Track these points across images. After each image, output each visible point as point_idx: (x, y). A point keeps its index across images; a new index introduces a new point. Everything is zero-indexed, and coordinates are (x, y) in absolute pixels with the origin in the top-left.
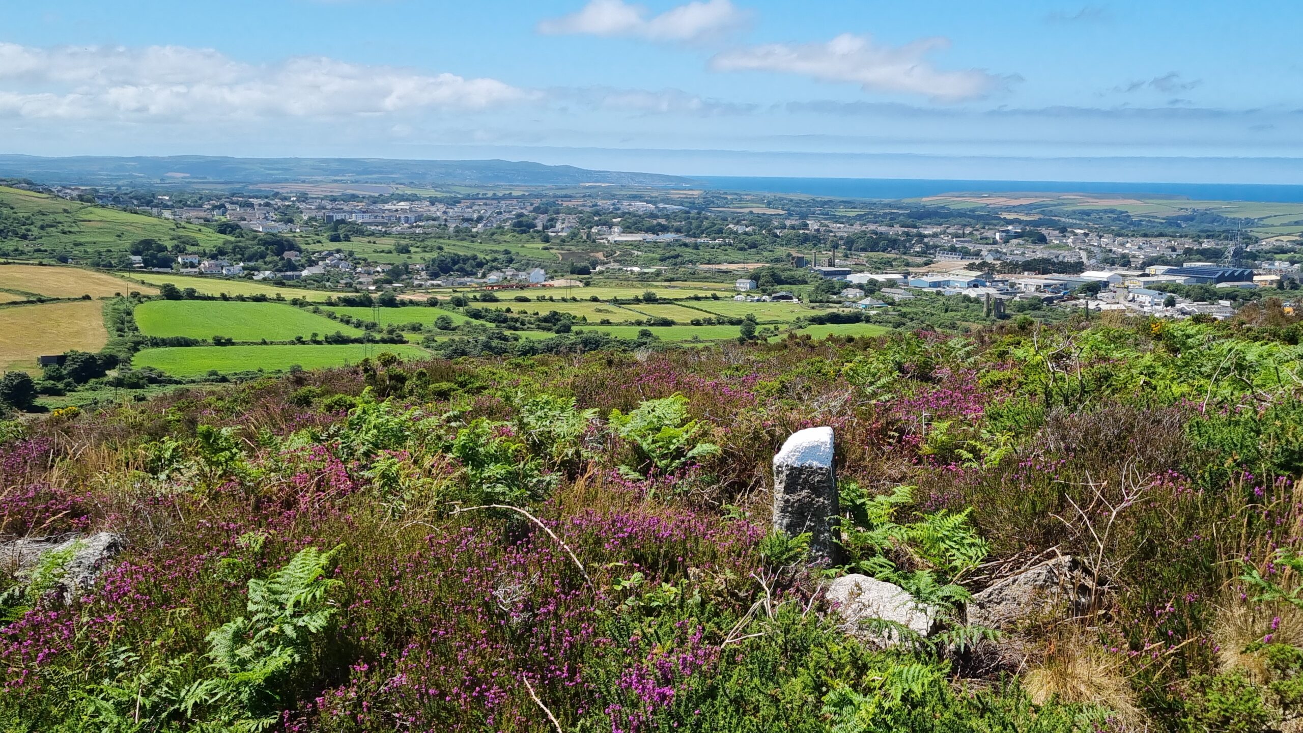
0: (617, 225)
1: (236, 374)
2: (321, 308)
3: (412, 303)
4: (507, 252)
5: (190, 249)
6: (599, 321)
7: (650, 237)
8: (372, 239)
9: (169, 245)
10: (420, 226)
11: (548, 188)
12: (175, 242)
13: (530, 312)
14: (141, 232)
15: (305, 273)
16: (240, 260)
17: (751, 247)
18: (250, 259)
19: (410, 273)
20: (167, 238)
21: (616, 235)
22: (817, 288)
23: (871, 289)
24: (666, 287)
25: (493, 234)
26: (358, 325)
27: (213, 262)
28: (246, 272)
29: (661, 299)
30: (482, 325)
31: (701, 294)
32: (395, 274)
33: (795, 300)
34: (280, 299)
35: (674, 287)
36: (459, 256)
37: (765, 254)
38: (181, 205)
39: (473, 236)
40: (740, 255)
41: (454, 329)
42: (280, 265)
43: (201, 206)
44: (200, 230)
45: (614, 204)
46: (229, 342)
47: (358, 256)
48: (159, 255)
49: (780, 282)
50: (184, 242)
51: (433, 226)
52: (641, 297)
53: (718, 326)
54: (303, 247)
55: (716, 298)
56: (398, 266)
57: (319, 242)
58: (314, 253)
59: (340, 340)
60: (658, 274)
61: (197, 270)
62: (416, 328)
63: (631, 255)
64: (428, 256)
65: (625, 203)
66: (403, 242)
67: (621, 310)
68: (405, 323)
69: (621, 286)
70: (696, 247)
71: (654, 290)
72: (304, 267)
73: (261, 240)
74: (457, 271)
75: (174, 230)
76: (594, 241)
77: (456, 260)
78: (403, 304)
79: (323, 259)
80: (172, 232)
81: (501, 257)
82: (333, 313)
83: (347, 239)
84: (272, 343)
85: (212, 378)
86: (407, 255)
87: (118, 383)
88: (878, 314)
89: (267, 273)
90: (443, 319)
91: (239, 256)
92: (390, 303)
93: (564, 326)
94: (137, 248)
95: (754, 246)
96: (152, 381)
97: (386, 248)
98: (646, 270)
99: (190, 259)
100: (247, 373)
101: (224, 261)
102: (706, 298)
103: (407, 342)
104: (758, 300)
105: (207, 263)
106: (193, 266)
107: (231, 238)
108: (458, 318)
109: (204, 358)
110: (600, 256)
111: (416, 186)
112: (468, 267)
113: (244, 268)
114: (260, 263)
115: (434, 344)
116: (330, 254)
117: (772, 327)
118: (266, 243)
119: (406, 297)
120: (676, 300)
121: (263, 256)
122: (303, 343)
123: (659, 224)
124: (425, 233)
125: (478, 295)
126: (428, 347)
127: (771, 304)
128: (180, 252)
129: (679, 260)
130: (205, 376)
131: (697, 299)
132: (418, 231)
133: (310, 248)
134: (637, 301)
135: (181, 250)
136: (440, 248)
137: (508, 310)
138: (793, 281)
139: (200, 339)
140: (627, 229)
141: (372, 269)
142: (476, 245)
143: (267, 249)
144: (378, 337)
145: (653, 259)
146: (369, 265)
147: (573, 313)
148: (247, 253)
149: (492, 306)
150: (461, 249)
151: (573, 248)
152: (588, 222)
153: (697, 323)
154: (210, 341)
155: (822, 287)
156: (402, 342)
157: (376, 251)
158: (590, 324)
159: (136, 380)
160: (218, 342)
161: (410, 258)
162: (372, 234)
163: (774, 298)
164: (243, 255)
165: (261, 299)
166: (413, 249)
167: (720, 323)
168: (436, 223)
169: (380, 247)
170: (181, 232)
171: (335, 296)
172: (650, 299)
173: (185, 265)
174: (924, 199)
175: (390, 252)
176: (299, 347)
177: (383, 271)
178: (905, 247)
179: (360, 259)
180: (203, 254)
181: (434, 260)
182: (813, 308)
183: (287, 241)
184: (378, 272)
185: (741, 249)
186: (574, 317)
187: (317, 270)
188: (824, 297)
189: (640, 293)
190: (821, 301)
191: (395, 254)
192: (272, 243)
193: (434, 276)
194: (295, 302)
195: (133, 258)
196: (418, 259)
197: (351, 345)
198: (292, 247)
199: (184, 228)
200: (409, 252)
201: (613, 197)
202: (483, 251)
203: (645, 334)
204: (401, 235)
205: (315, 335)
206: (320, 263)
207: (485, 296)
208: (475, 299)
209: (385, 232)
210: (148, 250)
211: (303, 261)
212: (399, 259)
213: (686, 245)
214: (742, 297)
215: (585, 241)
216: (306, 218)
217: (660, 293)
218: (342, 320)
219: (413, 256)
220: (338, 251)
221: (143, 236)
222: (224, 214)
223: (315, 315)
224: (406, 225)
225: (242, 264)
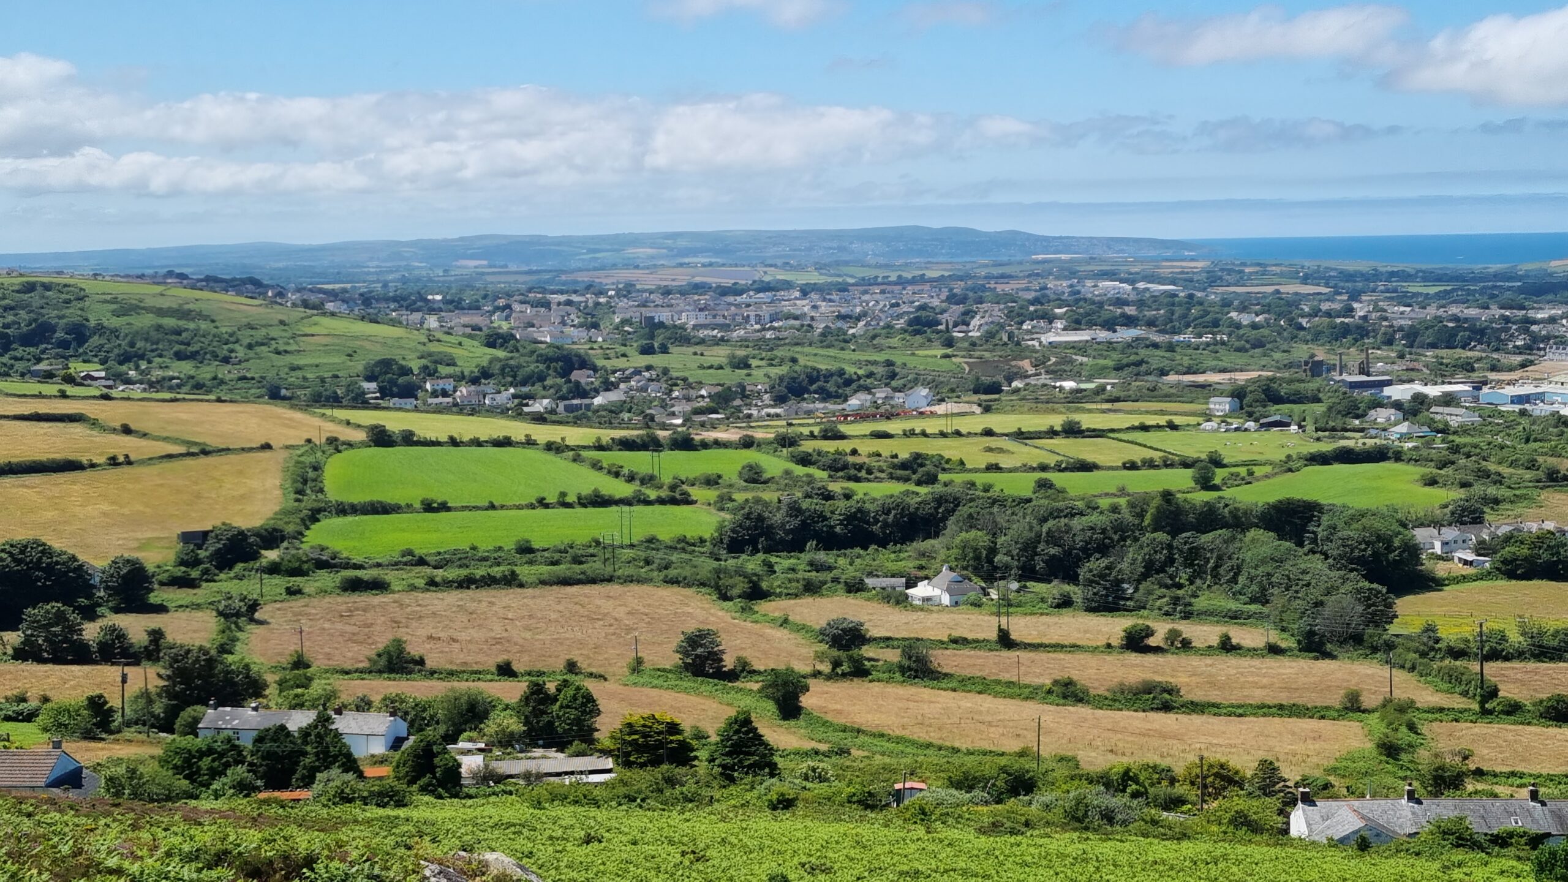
0: (1061, 317)
1: (439, 553)
2: (585, 454)
3: (717, 444)
4: (889, 363)
5: (443, 370)
6: (983, 466)
7: (1106, 334)
8: (698, 349)
9: (415, 365)
10: (774, 329)
11: (981, 264)
12: (424, 362)
13: (886, 453)
14: (378, 348)
15: (598, 401)
16: (511, 384)
17: (1251, 347)
18: (524, 383)
19: (748, 397)
20: (414, 356)
21: (1055, 334)
22: (1329, 409)
24: (1101, 412)
25: (874, 337)
26: (631, 478)
27: (473, 388)
28: (516, 401)
29: (1089, 430)
30: (808, 475)
31: (1154, 421)
32: (723, 400)
33: (1291, 428)
34: (530, 443)
35: (1114, 411)
36: (818, 371)
39: (846, 341)
40: (1237, 359)
41: (765, 482)
42: (564, 390)
43: (478, 308)
44: (460, 344)
46: (444, 507)
47: (674, 374)
48: (401, 380)
49: (1278, 400)
50: (436, 362)
51: (792, 327)
52: (1059, 428)
53: (1162, 470)
54: (600, 363)
55: (1172, 426)
56: (729, 388)
57: (624, 355)
58: (614, 372)
59: (599, 501)
61: (450, 400)
62: (711, 481)
64: (775, 372)
66: (741, 353)
67: (1022, 448)
68: (697, 474)
70: (1172, 348)
71: (1078, 418)
72: (597, 392)
73: (541, 355)
74: (816, 392)
75: (424, 344)
76: (1020, 343)
77: (814, 376)
78: (705, 445)
79: (627, 379)
80: (421, 348)
81: (880, 370)
82: (599, 461)
83: (664, 350)
84: (502, 507)
85: (405, 559)
86: (745, 371)
87: (274, 569)
89: (546, 402)
90: (750, 467)
91: (510, 379)
92: (685, 444)
93: (929, 473)
94: (373, 372)
95: (1258, 344)
96: (321, 565)
97: (716, 361)
98: (1084, 386)
99: (441, 384)
100: (455, 552)
101: (489, 386)
102: (1158, 427)
103: (695, 502)
104: (1237, 429)
105: (464, 391)
106: (445, 394)
107: (501, 353)
108: (774, 464)
109: (403, 530)
110: (1026, 365)
111: (793, 268)
112: (831, 387)
113: (514, 396)
114: (538, 387)
115: (730, 505)
116: (637, 372)
117: (1243, 471)
118: (547, 360)
119: (710, 435)
120: (1111, 430)
121: (541, 378)
122: (547, 506)
124: (778, 339)
125: (816, 430)
126: (722, 509)
127: (1255, 435)
128: (430, 375)
130: (397, 557)
131: (1144, 428)
132: (769, 335)
133: (608, 364)
134: (1051, 433)
135: (429, 372)
136: (794, 360)
137: (854, 452)
138: (1298, 398)
139: (403, 504)
140: (1073, 324)
141: (693, 393)
142: (847, 355)
143: (548, 368)
144: (653, 495)
145: (1100, 368)
146: (690, 386)
147: (949, 455)
148: (521, 374)
149: (830, 446)
150: (821, 360)
151: (983, 355)
152: (1021, 314)
153: (1131, 466)
154: (417, 505)
155: (1339, 407)
156: (687, 501)
157: (701, 367)
158: (968, 471)
159: (297, 564)
160: (429, 507)
161: (749, 375)
162: (702, 342)
163: (1262, 425)
164: (514, 377)
165: (504, 442)
166: (754, 363)
167: (1167, 466)
168: (797, 323)
169: (708, 360)
170: (434, 347)
171: (607, 435)
172: (1072, 430)
173: (435, 394)
175: (721, 368)
176: (540, 512)
177: (710, 396)
179: (677, 378)
180: (460, 378)
181: (781, 379)
182: (1318, 439)
183: (578, 356)
184: (703, 397)
185: (1240, 349)
186: (948, 461)
187: (614, 396)
189: (1060, 421)
191: (728, 370)
192: (557, 360)
193: (780, 400)
194: (550, 447)
195: (366, 385)
196: (761, 376)
197: (614, 509)
198: (584, 363)
199: (439, 341)
200: (748, 366)
201: (1073, 274)
202: (858, 363)
203: (1044, 484)
204: (744, 342)
205: (563, 494)
206: (622, 386)
208: (812, 436)
209: (722, 339)
210: (386, 373)
211: (597, 384)
212: (732, 377)
213: (1156, 346)
214: (1214, 424)
215: (1005, 344)
216: (617, 320)
217: (1087, 422)
218: (609, 472)
219: (754, 372)
220: (649, 368)
221: (381, 353)
222: (507, 318)
223: (575, 465)
224: (758, 327)
225: (512, 390)
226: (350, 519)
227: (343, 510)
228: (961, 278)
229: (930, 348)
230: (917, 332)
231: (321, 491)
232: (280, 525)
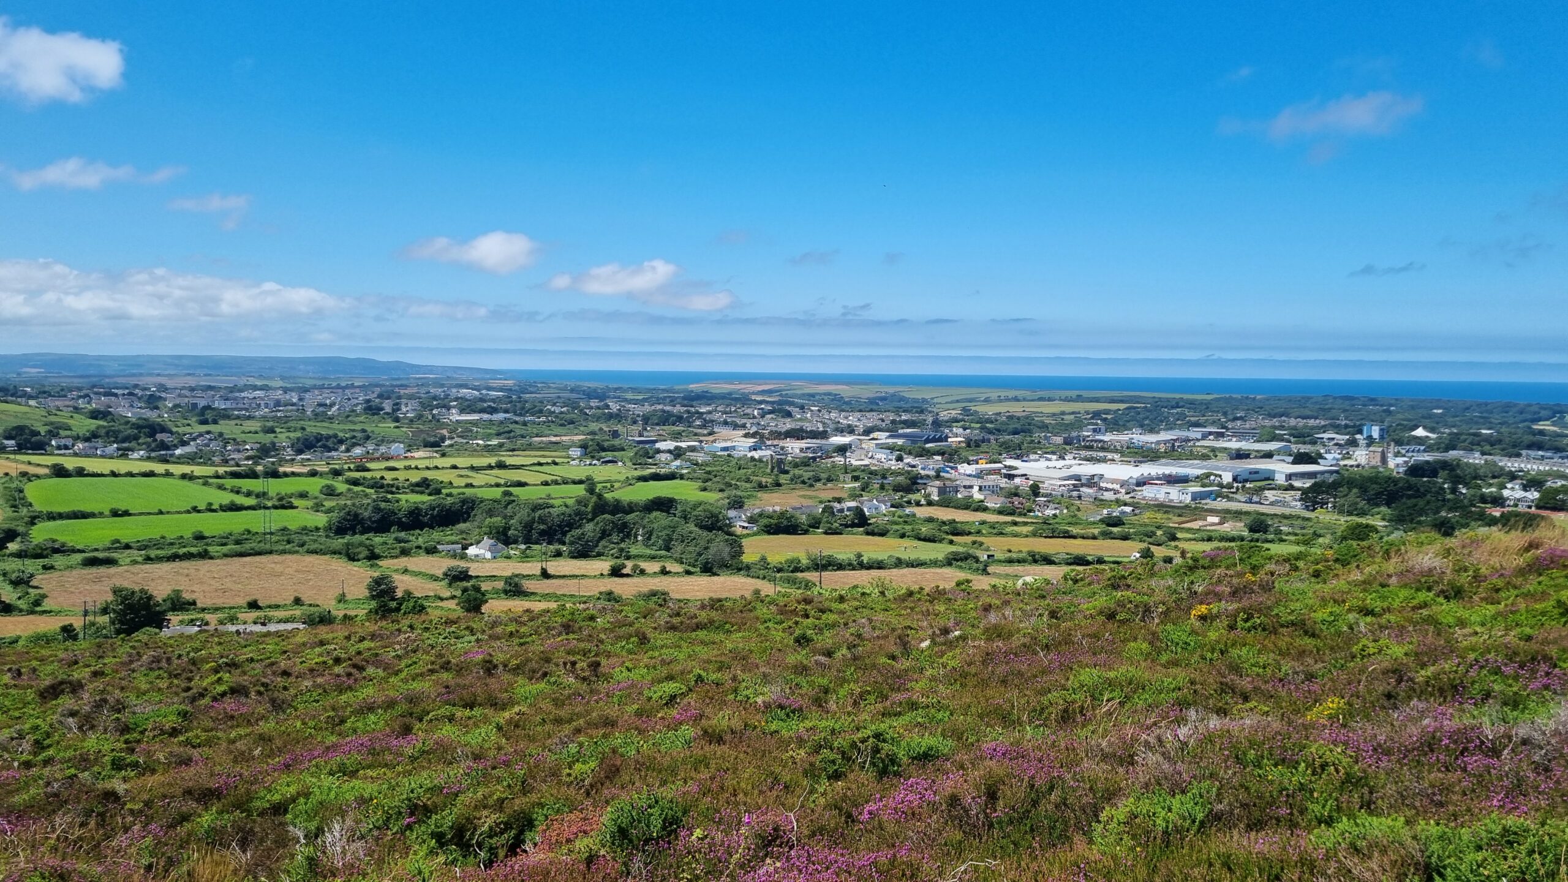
0: (454, 407)
1: (138, 541)
2: (211, 481)
3: (293, 474)
4: (364, 431)
5: (62, 433)
6: (463, 485)
7: (486, 416)
8: (239, 422)
9: (43, 430)
10: (280, 411)
12: (47, 428)
13: (401, 478)
14: (12, 419)
15: (178, 452)
16: (114, 442)
17: (569, 424)
18: (123, 441)
19: (277, 450)
20: (38, 424)
21: (455, 416)
22: (636, 454)
23: (677, 453)
24: (510, 456)
25: (348, 416)
26: (249, 494)
27: (87, 444)
28: (120, 452)
29: (510, 465)
30: (363, 491)
31: (543, 460)
32: (265, 451)
33: (620, 464)
34: (168, 474)
35: (517, 456)
36: (321, 435)
37: (582, 428)
38: (45, 395)
39: (330, 418)
40: (560, 430)
41: (338, 495)
42: (153, 445)
43: (65, 396)
44: (72, 417)
45: (444, 391)
46: (126, 513)
47: (227, 437)
48: (34, 439)
49: (604, 450)
50: (57, 428)
51: (292, 411)
52: (494, 465)
53: (563, 486)
54: (174, 429)
55: (555, 463)
56: (265, 444)
57: (189, 425)
58: (185, 435)
59: (234, 508)
60: (501, 445)
61: (71, 451)
62: (303, 495)
63: (471, 431)
64: (292, 435)
65: (454, 390)
66: (270, 424)
67: (479, 475)
68: (293, 491)
69: (473, 456)
70: (525, 424)
71: (503, 459)
72: (176, 447)
73: (134, 424)
74: (320, 447)
75: (46, 417)
76: (438, 421)
77: (319, 438)
78: (286, 475)
79: (194, 439)
80: (44, 419)
81: (359, 435)
82: (223, 485)
83: (215, 422)
84: (168, 513)
85: (118, 546)
86: (273, 435)
87: (21, 554)
88: (689, 473)
89: (142, 453)
90: (328, 487)
91: (113, 439)
92: (275, 474)
93: (436, 489)
94: (10, 433)
95: (572, 422)
96: (57, 551)
97: (253, 429)
98: (489, 443)
99: (63, 442)
100: (150, 540)
101: (99, 443)
102: (547, 464)
103: (296, 507)
104: (590, 464)
105: (81, 446)
106: (66, 447)
107: (101, 423)
108: (341, 486)
109: (103, 529)
110: (445, 432)
111: (265, 377)
112: (330, 444)
113: (118, 449)
114: (133, 444)
115: (323, 509)
116: (201, 435)
117: (608, 485)
118: (139, 427)
119: (288, 470)
120: (523, 466)
121: (136, 438)
122: (199, 511)
123: (490, 407)
124: (286, 416)
125: (352, 466)
126: (318, 511)
127: (601, 467)
128: (53, 436)
129: (512, 434)
130: (109, 545)
131: (540, 464)
132: (279, 414)
133: (181, 430)
134: (490, 467)
135: (53, 434)
136: (303, 429)
137: (382, 478)
138: (613, 449)
139: (96, 512)
140: (462, 411)
141: (241, 448)
142: (335, 426)
143: (140, 432)
144: (269, 504)
145: (490, 434)
146: (238, 444)
147: (440, 479)
148: (121, 436)
149: (368, 475)
150: (323, 428)
151: (421, 426)
152: (429, 406)
153: (546, 484)
154: (107, 513)
155: (641, 453)
156: (293, 507)
157: (243, 432)
158: (456, 487)
159: (40, 551)
160: (115, 514)
161: (276, 437)
162: (238, 417)
163: (603, 462)
164: (116, 438)
165: (151, 474)
166: (278, 430)
167: (565, 483)
168: (294, 408)
169: (247, 429)
170: (53, 419)
171: (221, 470)
172: (501, 466)
173: (59, 448)
174: (691, 386)
175: (256, 433)
176: (194, 515)
177: (252, 449)
178: (689, 422)
179: (229, 439)
180: (77, 438)
181: (298, 439)
182: (636, 469)
183: (159, 425)
184: (247, 449)
185: (561, 425)
186: (442, 482)
187: (190, 449)
188: (642, 460)
189: (493, 461)
190: (640, 464)
191: (261, 435)
192: (145, 427)
193: (300, 452)
194: (184, 476)
195: (6, 442)
196: (283, 438)
197: (244, 512)
198: (164, 429)
199: (56, 415)
200: (274, 432)
201: (442, 386)
202: (343, 431)
203: (507, 494)
204: (264, 418)
205: (210, 504)
206: (192, 443)
207: (358, 466)
208: (350, 469)
209: (249, 416)
210: (21, 435)
211: (176, 442)
212: (267, 438)
213: (516, 422)
214: (577, 462)
215: (431, 421)
216: (170, 405)
217: (509, 461)
218: (232, 491)
219: (279, 435)
220: (208, 433)
221: (15, 422)
222: (89, 403)
223: (204, 487)
224: (266, 410)
225: (115, 445)
226: (59, 522)
227: (52, 517)
228: (377, 386)
229: (384, 423)
230: (374, 414)
231: (31, 505)
232: (12, 526)
